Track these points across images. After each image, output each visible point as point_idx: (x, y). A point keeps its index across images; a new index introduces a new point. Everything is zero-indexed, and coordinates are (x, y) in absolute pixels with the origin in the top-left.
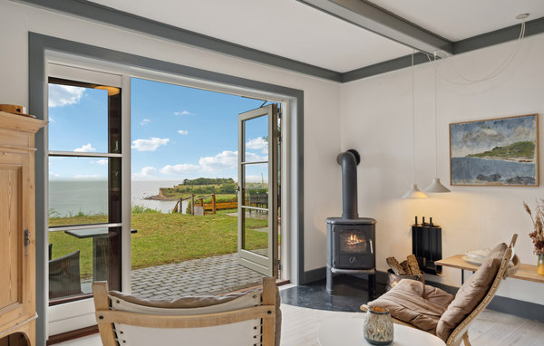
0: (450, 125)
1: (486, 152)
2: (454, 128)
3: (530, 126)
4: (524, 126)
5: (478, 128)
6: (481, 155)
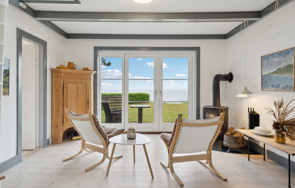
0: (261, 57)
1: (275, 71)
2: (263, 58)
3: (292, 55)
4: (289, 55)
5: (272, 58)
6: (272, 73)
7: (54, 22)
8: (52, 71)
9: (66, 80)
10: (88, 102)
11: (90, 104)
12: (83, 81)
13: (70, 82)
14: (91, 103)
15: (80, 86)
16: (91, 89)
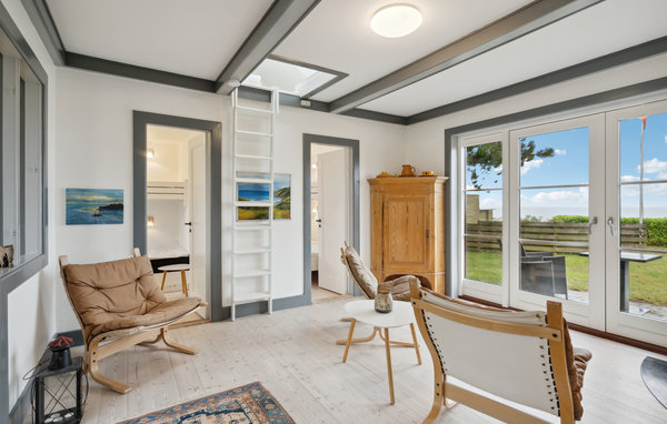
7: (363, 107)
8: (371, 182)
9: (387, 196)
10: (427, 235)
11: (431, 238)
12: (417, 196)
13: (393, 200)
14: (433, 237)
15: (411, 205)
16: (433, 210)
